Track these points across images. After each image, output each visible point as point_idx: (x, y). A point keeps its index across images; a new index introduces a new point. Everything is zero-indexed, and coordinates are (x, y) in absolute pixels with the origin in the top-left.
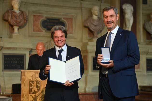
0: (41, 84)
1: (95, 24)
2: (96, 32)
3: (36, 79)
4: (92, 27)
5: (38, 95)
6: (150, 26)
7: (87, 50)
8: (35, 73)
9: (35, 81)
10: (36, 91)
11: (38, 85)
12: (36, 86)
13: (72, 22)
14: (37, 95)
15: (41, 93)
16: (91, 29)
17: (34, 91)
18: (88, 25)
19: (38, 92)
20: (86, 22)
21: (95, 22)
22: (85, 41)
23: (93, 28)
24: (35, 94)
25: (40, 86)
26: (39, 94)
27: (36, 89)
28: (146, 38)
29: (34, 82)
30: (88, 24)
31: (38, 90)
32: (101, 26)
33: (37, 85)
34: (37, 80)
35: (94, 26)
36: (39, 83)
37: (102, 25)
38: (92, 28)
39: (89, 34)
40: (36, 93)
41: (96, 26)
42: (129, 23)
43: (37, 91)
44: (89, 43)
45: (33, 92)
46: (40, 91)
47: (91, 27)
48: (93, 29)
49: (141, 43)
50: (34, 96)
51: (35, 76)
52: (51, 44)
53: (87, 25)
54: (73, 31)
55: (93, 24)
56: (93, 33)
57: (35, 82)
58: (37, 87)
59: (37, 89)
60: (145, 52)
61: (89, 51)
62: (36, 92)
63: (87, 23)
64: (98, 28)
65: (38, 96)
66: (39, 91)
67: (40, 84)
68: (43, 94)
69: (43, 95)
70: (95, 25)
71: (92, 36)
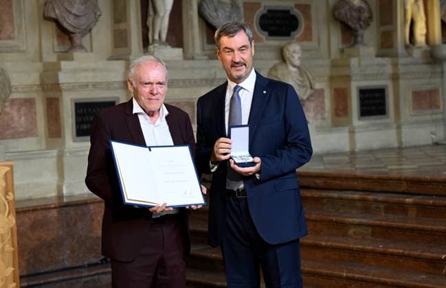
1: (74, 11)
2: (79, 33)
4: (68, 20)
6: (216, 10)
7: (59, 84)
13: (11, 7)
16: (65, 25)
18: (56, 15)
20: (50, 6)
21: (76, 6)
22: (50, 58)
23: (70, 22)
28: (205, 40)
30: (57, 13)
32: (93, 15)
35: (72, 17)
37: (95, 14)
38: (68, 23)
39: (59, 37)
41: (76, 16)
42: (165, 5)
44: (63, 63)
47: (65, 20)
48: (70, 24)
49: (196, 57)
53: (53, 15)
54: (16, 32)
55: (70, 13)
56: (72, 35)
60: (206, 80)
61: (63, 87)
63: (54, 11)
64: (83, 21)
70: (77, 13)
71: (68, 42)
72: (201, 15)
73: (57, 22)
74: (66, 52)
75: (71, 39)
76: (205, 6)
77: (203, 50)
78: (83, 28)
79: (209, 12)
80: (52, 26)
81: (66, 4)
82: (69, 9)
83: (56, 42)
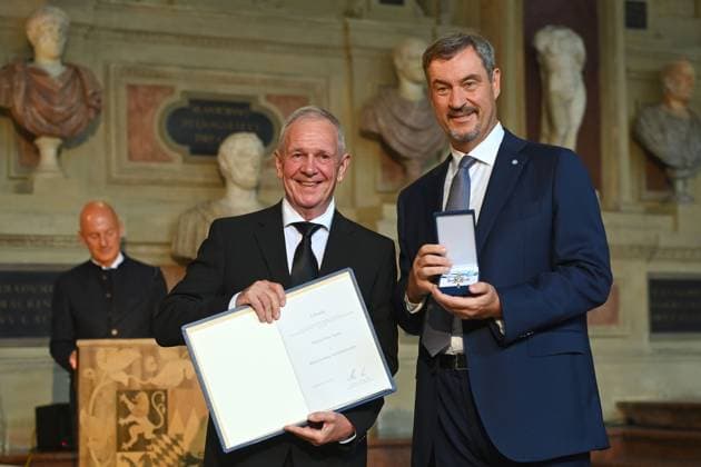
0: (169, 406)
1: (409, 121)
2: (418, 159)
3: (145, 383)
4: (397, 134)
5: (158, 454)
6: (663, 130)
8: (142, 352)
9: (146, 391)
10: (149, 435)
11: (158, 410)
12: (147, 413)
14: (153, 455)
15: (170, 447)
16: (395, 145)
17: (141, 436)
18: (378, 127)
19: (160, 441)
20: (370, 113)
21: (414, 113)
22: (368, 200)
23: (401, 139)
24: (146, 450)
25: (166, 416)
26: (160, 452)
27: (147, 428)
28: (644, 183)
29: (137, 397)
30: (382, 124)
31: (155, 432)
33: (151, 407)
34: (150, 388)
35: (405, 132)
36: (163, 398)
38: (398, 141)
39: (384, 167)
40: (149, 447)
41: (414, 130)
42: (568, 117)
43: (154, 436)
44: (387, 208)
45: (135, 445)
46: (166, 439)
47: (394, 135)
48: (401, 144)
49: (623, 208)
50: (140, 460)
51: (143, 367)
53: (374, 129)
55: (403, 124)
57: (144, 397)
58: (153, 417)
59: (152, 427)
60: (641, 248)
62: (149, 442)
63: (376, 120)
64: (424, 138)
65: (156, 463)
66: (164, 436)
67: (166, 403)
68: (182, 450)
69: (180, 453)
70: (414, 124)
71: (400, 176)
75: (405, 171)
76: (642, 120)
77: (640, 200)
78: (424, 149)
79: (651, 134)
80: (374, 147)
81: (396, 109)
82: (402, 118)
83: (379, 175)
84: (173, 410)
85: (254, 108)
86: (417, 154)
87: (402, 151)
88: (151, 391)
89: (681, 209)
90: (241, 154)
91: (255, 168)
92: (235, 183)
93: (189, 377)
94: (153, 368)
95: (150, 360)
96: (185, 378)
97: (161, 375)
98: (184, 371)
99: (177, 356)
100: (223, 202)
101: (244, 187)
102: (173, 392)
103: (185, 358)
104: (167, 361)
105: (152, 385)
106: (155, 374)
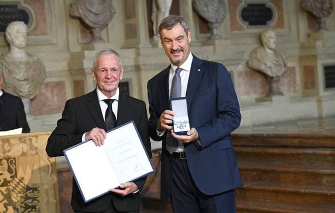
0: (17, 165)
2: (98, 28)
3: (4, 155)
4: (89, 18)
5: (13, 187)
6: (206, 6)
7: (83, 69)
8: (2, 142)
9: (5, 159)
10: (9, 179)
11: (12, 167)
12: (7, 169)
13: (43, 9)
14: (11, 188)
15: (18, 183)
16: (87, 22)
17: (5, 179)
18: (80, 14)
19: (13, 181)
20: (75, 7)
21: (95, 7)
22: (76, 49)
23: (91, 19)
24: (8, 186)
25: (16, 169)
26: (14, 186)
27: (7, 176)
28: (198, 30)
29: (2, 162)
30: (81, 12)
31: (11, 177)
32: (109, 13)
33: (9, 166)
34: (7, 157)
35: (92, 15)
36: (14, 162)
37: (111, 12)
38: (89, 20)
39: (82, 32)
40: (9, 184)
41: (96, 14)
43: (11, 179)
44: (86, 52)
45: (3, 183)
46: (17, 180)
47: (87, 18)
49: (192, 44)
50: (6, 190)
51: (3, 148)
52: (5, 64)
53: (78, 15)
54: (48, 28)
55: (91, 12)
56: (93, 30)
57: (5, 162)
58: (10, 170)
59: (10, 175)
61: (87, 71)
62: (9, 182)
63: (78, 11)
64: (101, 18)
65: (13, 191)
66: (15, 179)
67: (15, 164)
68: (24, 184)
69: (24, 186)
70: (96, 12)
71: (89, 35)
72: (195, 10)
73: (80, 19)
74: (89, 43)
75: (92, 33)
77: (197, 38)
78: (102, 23)
79: (201, 8)
80: (77, 23)
81: (87, 6)
82: (89, 8)
83: (80, 36)
84: (19, 166)
85: (19, 8)
86: (98, 26)
87: (91, 25)
88: (8, 159)
89: (217, 42)
90: (18, 32)
91: (25, 38)
92: (16, 46)
93: (25, 151)
94: (8, 148)
95: (6, 145)
96: (23, 152)
97: (12, 151)
98: (22, 148)
99: (19, 142)
100: (9, 55)
101: (20, 48)
102: (18, 158)
103: (23, 142)
104: (14, 145)
105: (9, 156)
106: (9, 151)
